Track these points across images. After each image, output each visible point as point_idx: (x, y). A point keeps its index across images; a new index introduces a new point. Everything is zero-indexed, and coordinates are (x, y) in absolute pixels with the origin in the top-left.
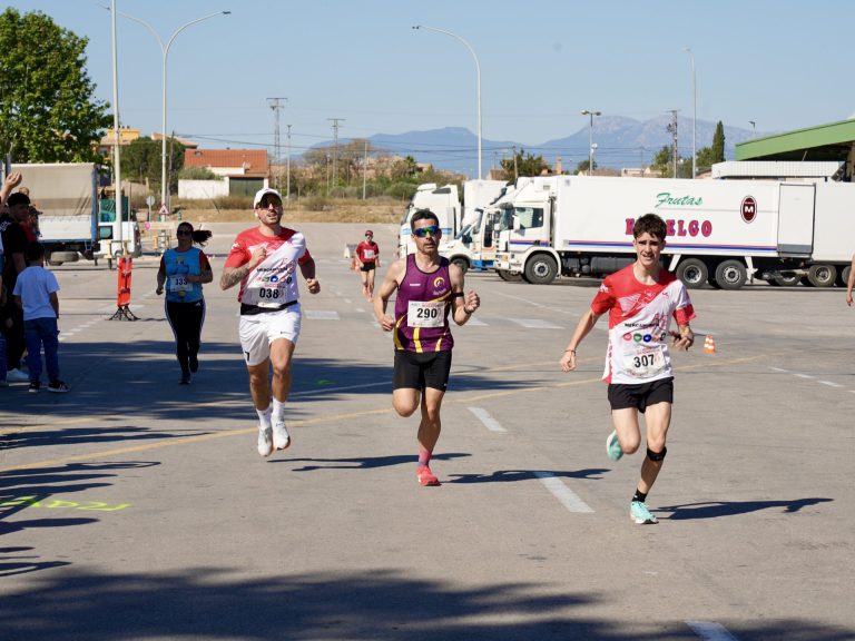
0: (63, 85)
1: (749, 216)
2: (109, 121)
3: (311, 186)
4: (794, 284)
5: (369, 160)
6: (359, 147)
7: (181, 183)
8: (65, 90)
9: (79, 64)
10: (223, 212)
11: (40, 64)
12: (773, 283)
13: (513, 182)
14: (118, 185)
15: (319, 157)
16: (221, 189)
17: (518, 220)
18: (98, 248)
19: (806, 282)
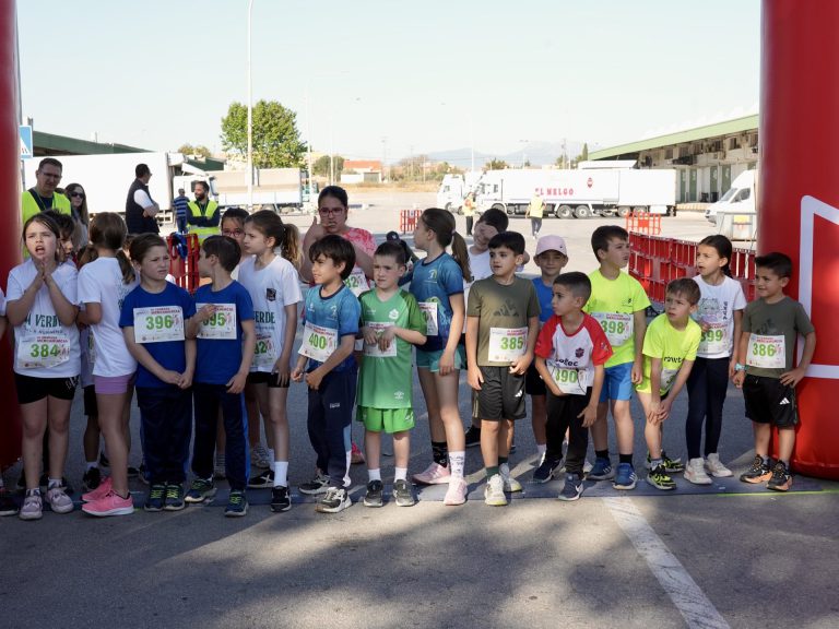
0: (288, 133)
1: (590, 186)
2: (305, 150)
3: (402, 177)
4: (612, 217)
5: (428, 164)
6: (422, 159)
7: (342, 176)
8: (287, 136)
9: (293, 124)
10: (361, 189)
11: (276, 125)
12: (602, 215)
13: (485, 173)
14: (310, 179)
15: (404, 163)
16: (360, 178)
17: (487, 189)
18: (302, 206)
19: (617, 215)
